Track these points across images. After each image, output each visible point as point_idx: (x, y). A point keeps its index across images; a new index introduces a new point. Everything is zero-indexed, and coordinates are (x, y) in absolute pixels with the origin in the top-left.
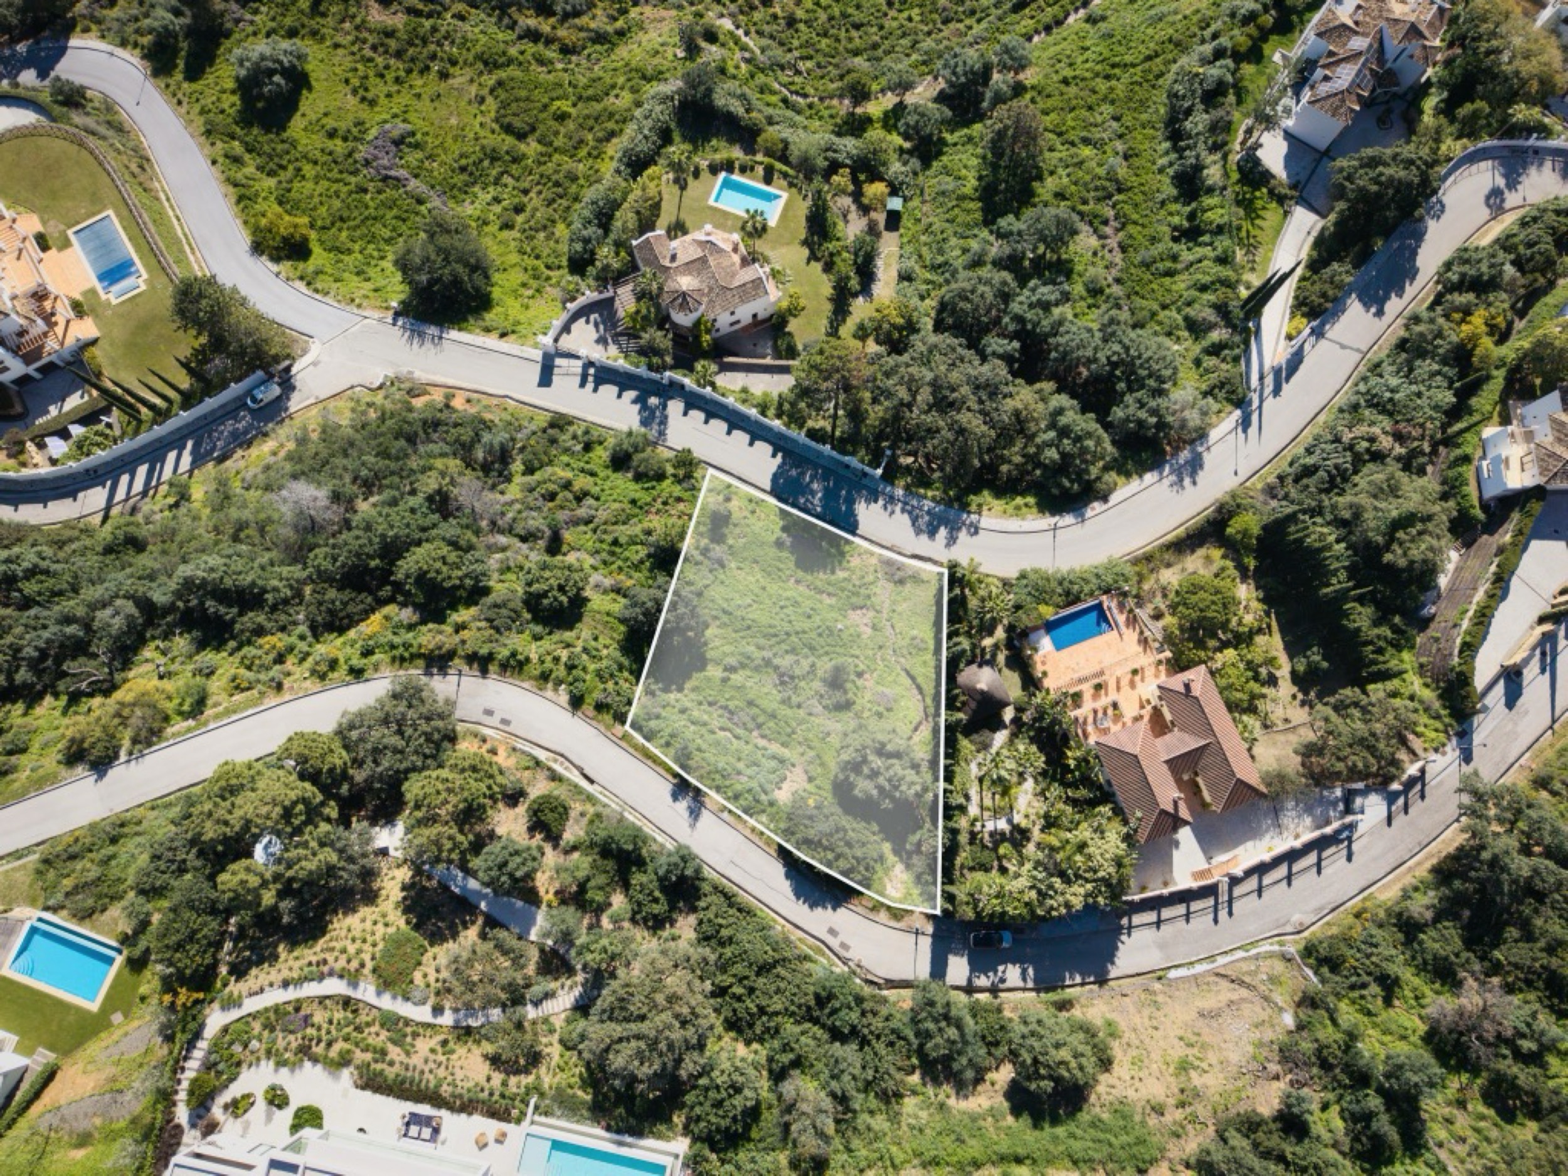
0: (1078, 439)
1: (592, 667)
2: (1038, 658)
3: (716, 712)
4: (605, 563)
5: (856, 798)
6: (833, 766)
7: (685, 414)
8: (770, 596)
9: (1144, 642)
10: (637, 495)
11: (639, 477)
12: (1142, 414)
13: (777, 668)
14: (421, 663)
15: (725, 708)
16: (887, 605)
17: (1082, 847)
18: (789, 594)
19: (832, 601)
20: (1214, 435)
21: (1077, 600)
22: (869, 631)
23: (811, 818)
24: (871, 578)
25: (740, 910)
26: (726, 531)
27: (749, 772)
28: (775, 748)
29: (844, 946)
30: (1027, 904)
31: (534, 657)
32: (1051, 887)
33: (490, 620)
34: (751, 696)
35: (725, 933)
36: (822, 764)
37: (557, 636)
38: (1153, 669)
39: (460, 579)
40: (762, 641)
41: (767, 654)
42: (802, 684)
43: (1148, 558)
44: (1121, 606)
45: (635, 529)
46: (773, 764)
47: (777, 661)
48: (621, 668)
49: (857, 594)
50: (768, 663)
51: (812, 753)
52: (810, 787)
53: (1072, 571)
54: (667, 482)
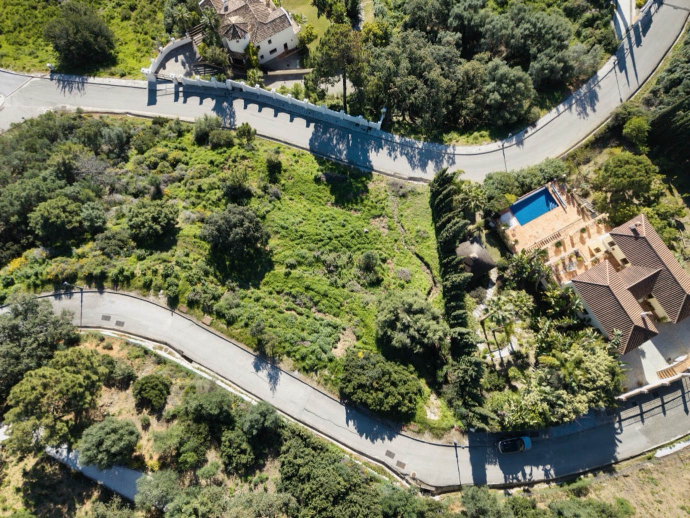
0: (513, 83)
1: (183, 275)
2: (509, 232)
3: (283, 298)
4: (194, 204)
5: (395, 347)
6: (374, 327)
7: (245, 107)
8: (315, 215)
9: (582, 212)
10: (213, 158)
11: (215, 147)
12: (553, 62)
13: (324, 262)
14: (50, 287)
15: (289, 294)
16: (396, 212)
17: (578, 363)
18: (327, 212)
19: (359, 214)
20: (601, 73)
21: (530, 189)
22: (386, 231)
23: (362, 367)
24: (383, 196)
25: (314, 449)
26: (278, 176)
27: (311, 338)
28: (329, 318)
29: (400, 464)
30: (541, 414)
31: (138, 272)
32: (559, 397)
33: (102, 249)
34: (307, 283)
35: (303, 471)
36: (365, 326)
37: (156, 255)
38: (595, 228)
39: (80, 222)
40: (312, 245)
41: (316, 253)
42: (344, 271)
43: (573, 156)
44: (562, 189)
45: (213, 179)
46: (329, 329)
47: (323, 257)
48: (207, 274)
49: (375, 207)
50: (318, 259)
51: (357, 319)
52: (359, 344)
53: (522, 171)
54: (236, 148)
